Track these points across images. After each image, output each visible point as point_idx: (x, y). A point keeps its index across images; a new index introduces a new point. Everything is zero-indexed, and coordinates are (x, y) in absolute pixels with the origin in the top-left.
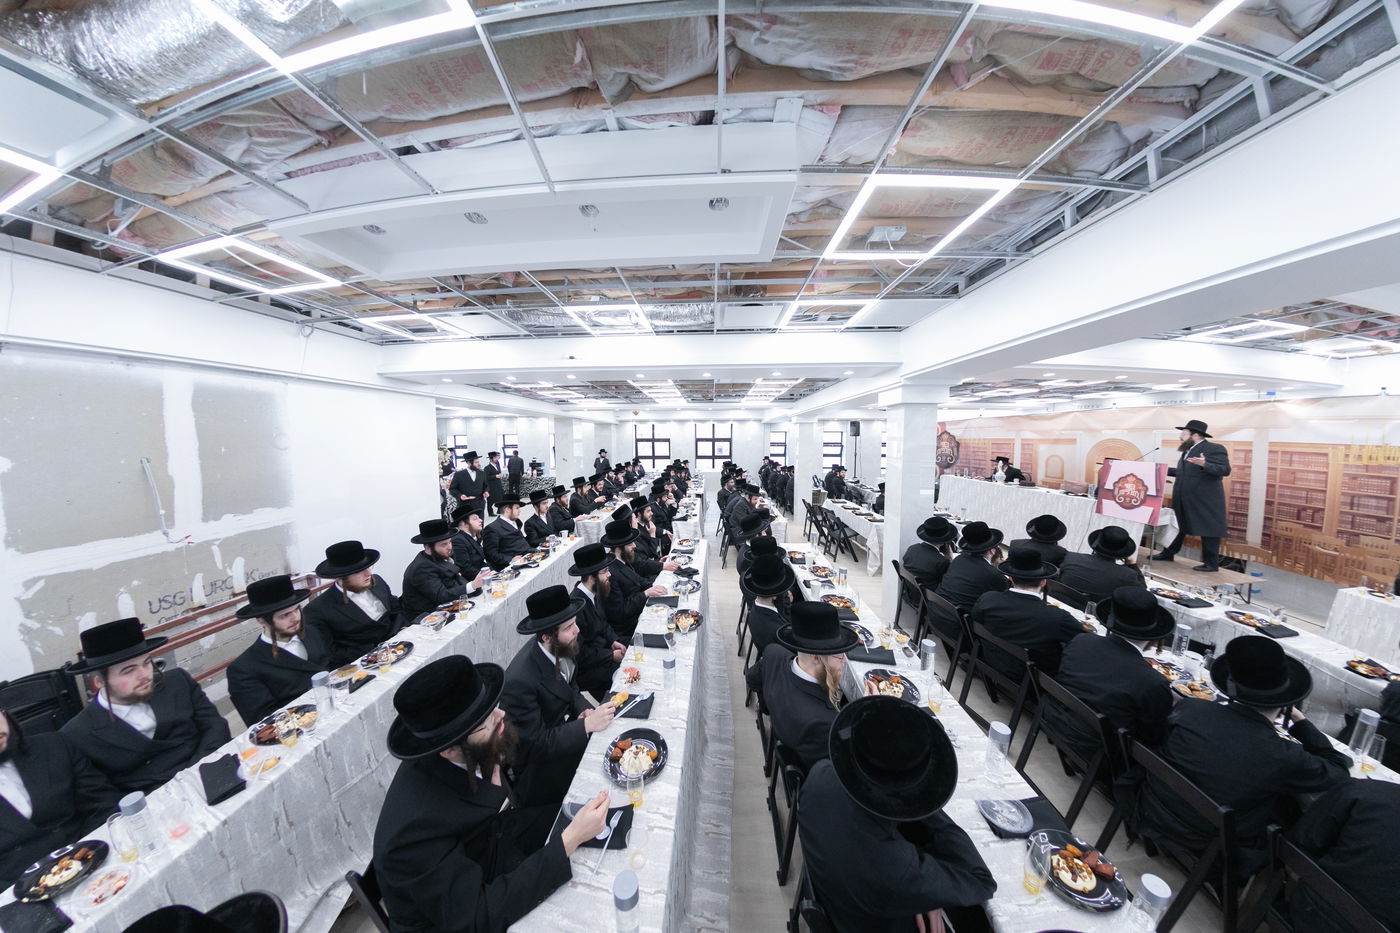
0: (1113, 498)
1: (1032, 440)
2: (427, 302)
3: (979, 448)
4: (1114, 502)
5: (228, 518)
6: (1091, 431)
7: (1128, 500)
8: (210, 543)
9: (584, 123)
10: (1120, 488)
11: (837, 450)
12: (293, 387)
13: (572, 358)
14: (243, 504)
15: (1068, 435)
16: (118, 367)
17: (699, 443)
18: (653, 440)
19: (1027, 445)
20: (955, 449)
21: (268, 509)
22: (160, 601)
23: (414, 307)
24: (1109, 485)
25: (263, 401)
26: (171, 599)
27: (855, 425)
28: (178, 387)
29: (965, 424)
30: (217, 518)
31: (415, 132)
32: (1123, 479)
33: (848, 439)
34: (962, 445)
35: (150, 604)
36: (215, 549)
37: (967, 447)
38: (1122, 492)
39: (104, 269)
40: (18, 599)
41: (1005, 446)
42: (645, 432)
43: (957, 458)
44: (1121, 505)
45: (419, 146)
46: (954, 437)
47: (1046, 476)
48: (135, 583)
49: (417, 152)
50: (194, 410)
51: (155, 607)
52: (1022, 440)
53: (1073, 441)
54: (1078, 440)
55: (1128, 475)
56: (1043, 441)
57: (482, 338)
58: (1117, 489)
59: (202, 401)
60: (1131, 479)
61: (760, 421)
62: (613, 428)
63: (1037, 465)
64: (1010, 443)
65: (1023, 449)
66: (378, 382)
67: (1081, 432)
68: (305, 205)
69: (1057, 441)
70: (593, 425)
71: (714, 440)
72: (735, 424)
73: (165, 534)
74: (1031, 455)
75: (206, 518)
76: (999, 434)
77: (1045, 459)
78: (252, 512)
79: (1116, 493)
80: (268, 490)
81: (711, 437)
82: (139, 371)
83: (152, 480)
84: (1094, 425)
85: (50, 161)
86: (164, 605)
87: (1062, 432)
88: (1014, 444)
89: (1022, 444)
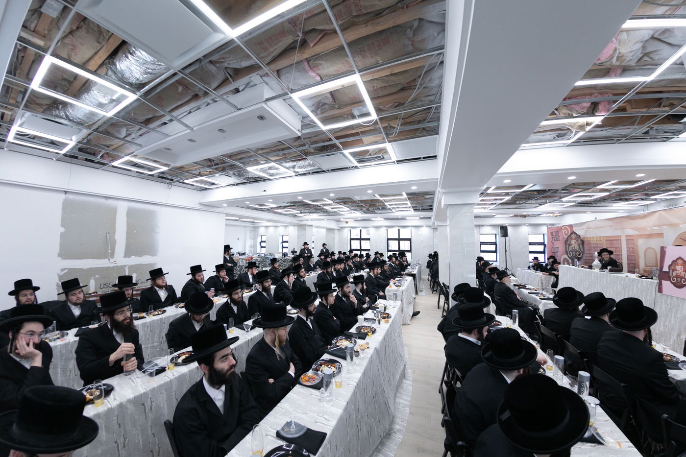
0: (669, 279)
1: (634, 236)
2: (210, 172)
3: (596, 244)
4: (669, 282)
5: (133, 257)
6: (673, 226)
7: (679, 279)
8: (125, 266)
9: (204, 103)
10: (673, 270)
11: (493, 248)
12: (165, 209)
13: (265, 191)
14: (139, 254)
15: (656, 230)
16: (103, 200)
17: (389, 241)
18: (360, 239)
19: (630, 240)
20: (581, 246)
21: (148, 256)
22: (104, 285)
23: (200, 175)
24: (666, 269)
25: (152, 214)
26: (108, 285)
27: (504, 230)
28: (122, 208)
29: (585, 226)
30: (129, 257)
31: (163, 118)
32: (674, 262)
33: (500, 240)
34: (586, 243)
35: (101, 285)
36: (127, 269)
37: (589, 244)
38: (675, 273)
39: (100, 168)
40: (58, 274)
41: (615, 242)
42: (355, 234)
43: (583, 253)
44: (674, 284)
45: (167, 122)
46: (579, 236)
47: (646, 266)
48: (97, 276)
49: (167, 123)
50: (127, 216)
51: (102, 286)
52: (626, 236)
53: (661, 235)
54: (665, 235)
55: (678, 259)
56: (641, 236)
57: (234, 185)
58: (671, 271)
59: (130, 213)
60: (680, 262)
61: (430, 226)
62: (336, 232)
63: (638, 256)
64: (617, 239)
65: (628, 244)
66: (198, 207)
67: (666, 227)
68: (140, 145)
69: (650, 236)
70: (325, 230)
71: (399, 240)
72: (413, 229)
73: (109, 260)
74: (633, 248)
75: (125, 257)
76: (609, 232)
77: (644, 250)
78: (142, 256)
79: (671, 275)
80: (150, 249)
81: (398, 237)
82: (110, 202)
83: (109, 240)
84: (675, 221)
85: (71, 140)
86: (105, 286)
87: (653, 228)
88: (621, 240)
89: (626, 240)
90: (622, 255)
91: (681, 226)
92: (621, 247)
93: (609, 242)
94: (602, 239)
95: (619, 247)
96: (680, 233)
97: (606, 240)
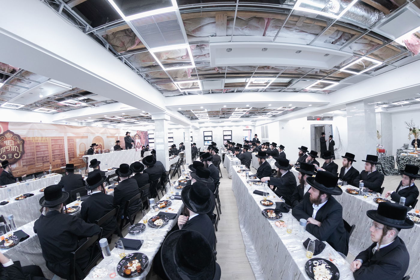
1: (73, 137)
6: (92, 133)
15: (85, 135)
20: (21, 146)
29: (28, 126)
34: (27, 142)
41: (59, 141)
46: (18, 136)
47: (80, 152)
52: (68, 137)
53: (87, 137)
54: (89, 137)
56: (77, 137)
63: (76, 147)
64: (62, 139)
67: (90, 134)
69: (82, 137)
74: (73, 144)
76: (54, 134)
87: (84, 134)
88: (64, 139)
89: (68, 139)
90: (64, 149)
91: (96, 134)
92: (64, 144)
93: (54, 141)
94: (47, 139)
95: (62, 144)
96: (95, 136)
97: (52, 140)
